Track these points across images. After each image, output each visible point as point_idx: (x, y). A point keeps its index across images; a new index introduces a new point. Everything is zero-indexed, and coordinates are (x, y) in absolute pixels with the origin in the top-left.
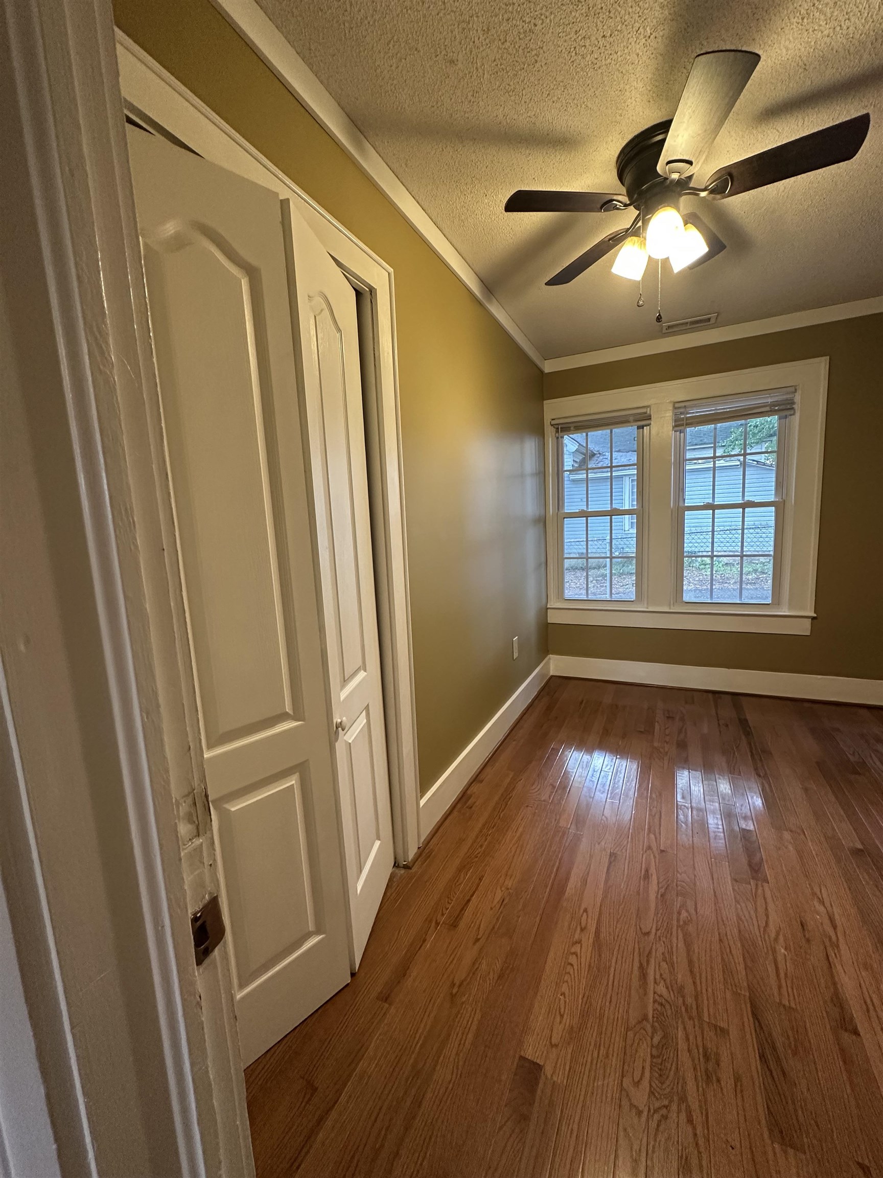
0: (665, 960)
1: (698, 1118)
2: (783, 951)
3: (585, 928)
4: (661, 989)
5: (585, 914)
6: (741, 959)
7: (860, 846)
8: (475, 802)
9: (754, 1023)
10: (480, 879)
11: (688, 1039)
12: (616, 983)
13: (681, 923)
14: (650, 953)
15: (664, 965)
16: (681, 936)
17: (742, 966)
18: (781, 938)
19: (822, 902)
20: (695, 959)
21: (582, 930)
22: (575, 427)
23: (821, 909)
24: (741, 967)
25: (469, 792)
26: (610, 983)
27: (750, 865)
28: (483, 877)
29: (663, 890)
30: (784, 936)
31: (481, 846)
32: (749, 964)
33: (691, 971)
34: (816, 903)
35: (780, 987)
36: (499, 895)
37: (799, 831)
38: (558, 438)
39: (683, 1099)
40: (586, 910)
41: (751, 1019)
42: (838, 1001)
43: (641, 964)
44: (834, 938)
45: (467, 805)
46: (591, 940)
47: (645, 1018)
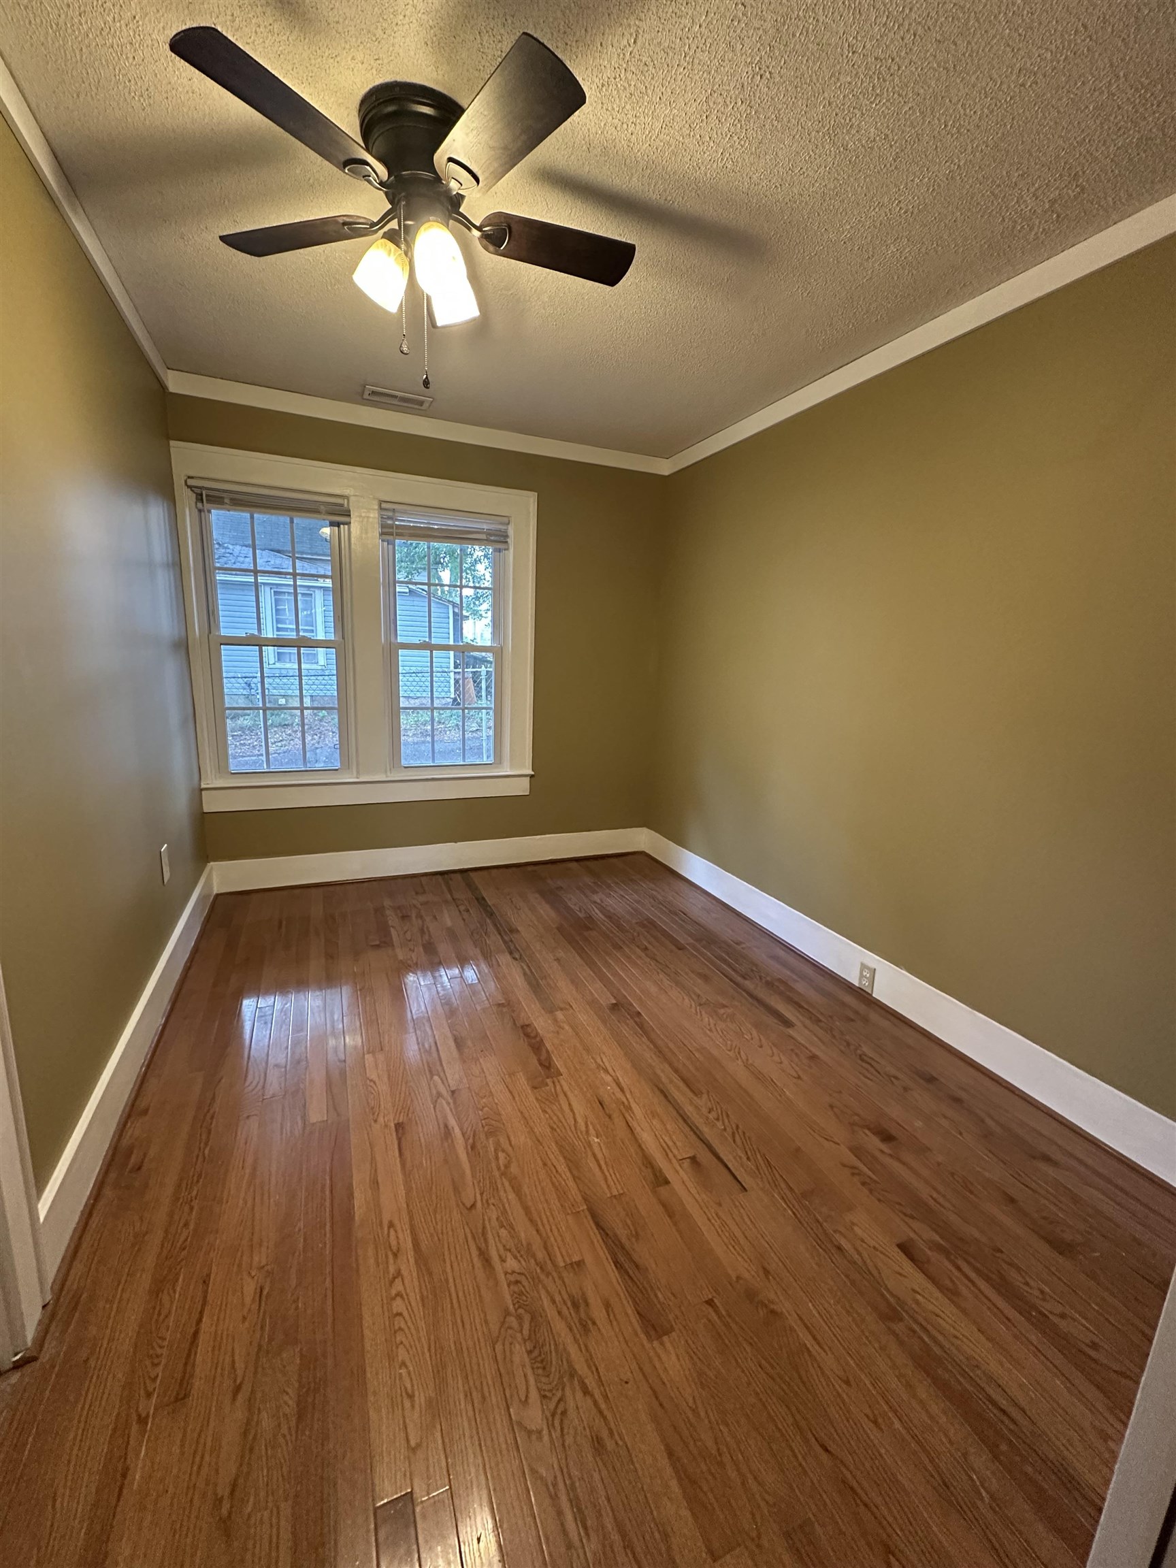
0: (502, 1226)
1: (591, 1382)
2: (596, 1140)
3: (398, 1250)
4: (511, 1264)
5: (392, 1231)
6: (568, 1174)
7: (615, 1002)
8: (145, 1155)
9: (600, 1233)
10: (205, 1282)
11: (554, 1302)
12: (461, 1294)
13: (502, 1168)
14: (484, 1228)
15: (503, 1232)
16: (507, 1184)
17: (571, 1179)
18: (591, 1127)
19: (606, 1071)
20: (530, 1204)
21: (395, 1255)
22: (231, 499)
23: (608, 1079)
24: (571, 1183)
25: (125, 1142)
26: (455, 1301)
27: (541, 1064)
28: (209, 1276)
29: (471, 1141)
30: (592, 1123)
31: (186, 1225)
32: (575, 1172)
33: (531, 1220)
34: (603, 1074)
35: (606, 1179)
36: (250, 1288)
37: (568, 1007)
38: (200, 511)
39: (573, 1374)
40: (391, 1225)
41: (596, 1231)
42: (648, 1162)
43: (479, 1249)
44: (626, 1103)
45: (130, 1166)
46: (412, 1261)
47: (507, 1313)
